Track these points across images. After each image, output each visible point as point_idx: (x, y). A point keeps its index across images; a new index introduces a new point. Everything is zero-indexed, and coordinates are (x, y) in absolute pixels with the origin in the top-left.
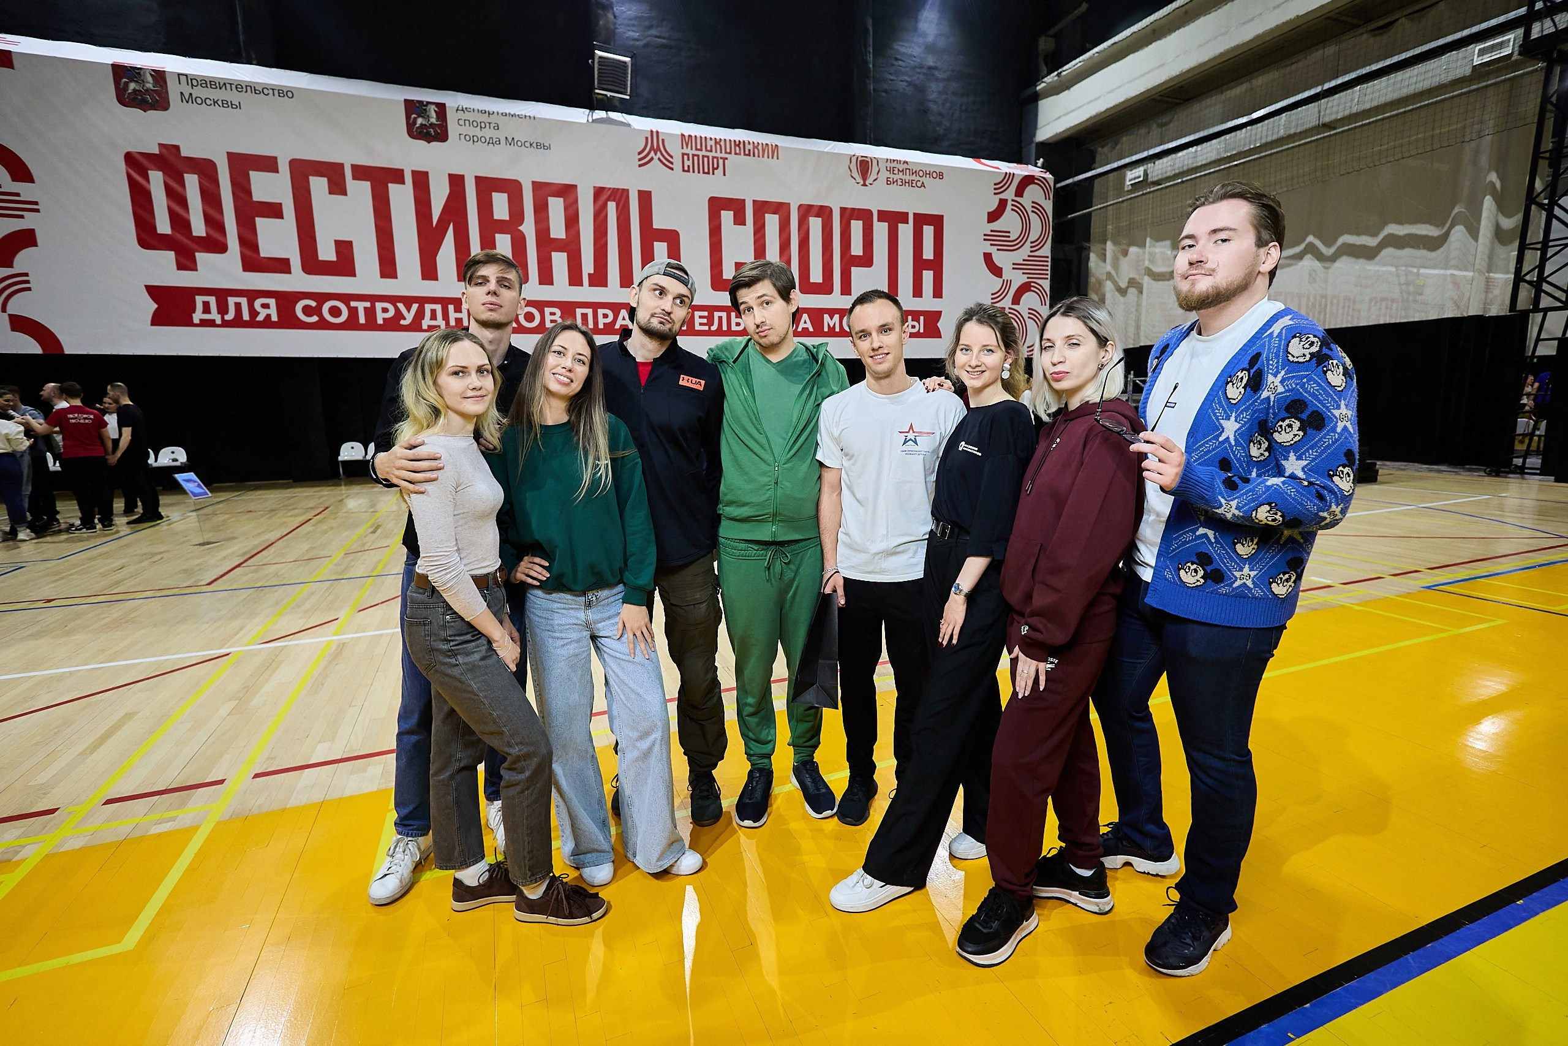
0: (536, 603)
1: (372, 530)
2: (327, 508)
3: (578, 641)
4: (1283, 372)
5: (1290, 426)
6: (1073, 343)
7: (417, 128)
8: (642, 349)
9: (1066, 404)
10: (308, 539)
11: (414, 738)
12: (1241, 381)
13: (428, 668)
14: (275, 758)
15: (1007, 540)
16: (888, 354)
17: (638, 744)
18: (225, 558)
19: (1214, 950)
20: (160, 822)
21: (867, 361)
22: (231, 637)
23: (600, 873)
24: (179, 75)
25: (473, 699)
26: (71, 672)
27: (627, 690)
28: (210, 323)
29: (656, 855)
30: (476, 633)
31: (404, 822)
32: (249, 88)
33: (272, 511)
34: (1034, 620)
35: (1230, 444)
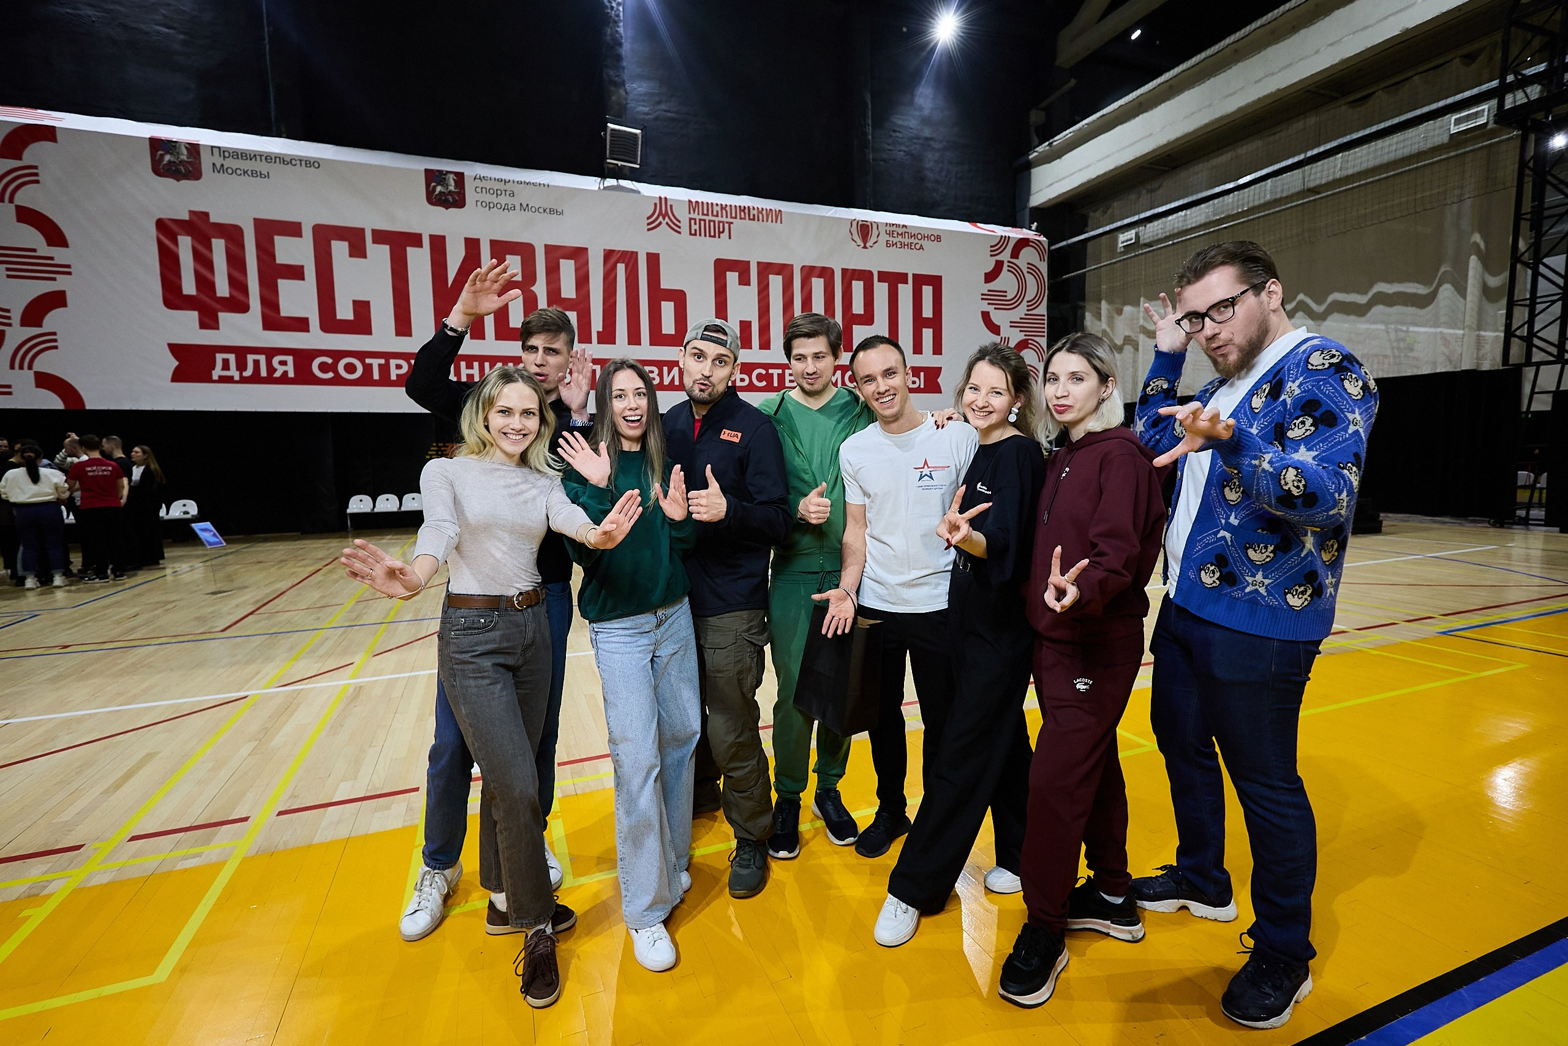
4: (1301, 379)
5: (1303, 423)
6: (1076, 378)
7: (436, 195)
10: (319, 588)
12: (1264, 394)
14: (298, 796)
16: (896, 395)
18: (237, 606)
19: (1297, 1000)
20: (185, 858)
22: (247, 681)
24: (212, 147)
26: (90, 715)
28: (229, 380)
31: (433, 855)
32: (278, 160)
33: (282, 561)
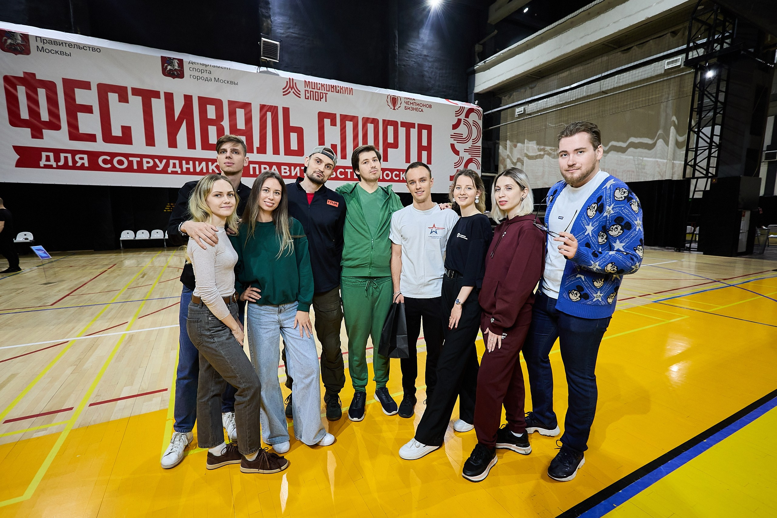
0: (253, 311)
1: (142, 276)
2: (115, 265)
3: (275, 330)
4: (613, 205)
5: (617, 228)
6: (509, 188)
7: (168, 71)
8: (308, 187)
9: (507, 216)
10: (106, 281)
11: (186, 382)
12: (594, 208)
13: (199, 344)
14: (100, 395)
15: (482, 279)
16: (424, 191)
17: (304, 381)
18: (59, 291)
19: (578, 469)
20: (38, 431)
21: (414, 194)
22: (68, 333)
23: (283, 447)
24: (36, 37)
25: (222, 360)
27: (299, 354)
28: (50, 167)
29: (313, 436)
30: (224, 326)
31: (179, 425)
32: (76, 46)
33: (84, 266)
34: (497, 316)
35: (590, 236)
